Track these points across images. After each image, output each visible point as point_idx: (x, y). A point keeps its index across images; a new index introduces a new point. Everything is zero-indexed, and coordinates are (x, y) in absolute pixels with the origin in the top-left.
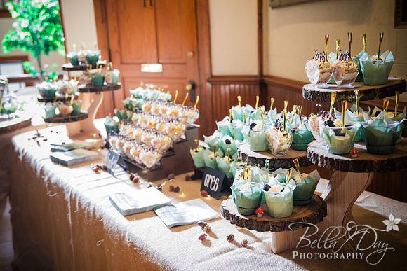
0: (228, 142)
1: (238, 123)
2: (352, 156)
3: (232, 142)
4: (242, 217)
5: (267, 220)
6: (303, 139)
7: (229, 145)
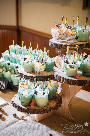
0: (9, 64)
1: (13, 54)
2: (77, 78)
3: (11, 64)
4: (23, 107)
5: (36, 109)
6: (50, 66)
7: (9, 66)
